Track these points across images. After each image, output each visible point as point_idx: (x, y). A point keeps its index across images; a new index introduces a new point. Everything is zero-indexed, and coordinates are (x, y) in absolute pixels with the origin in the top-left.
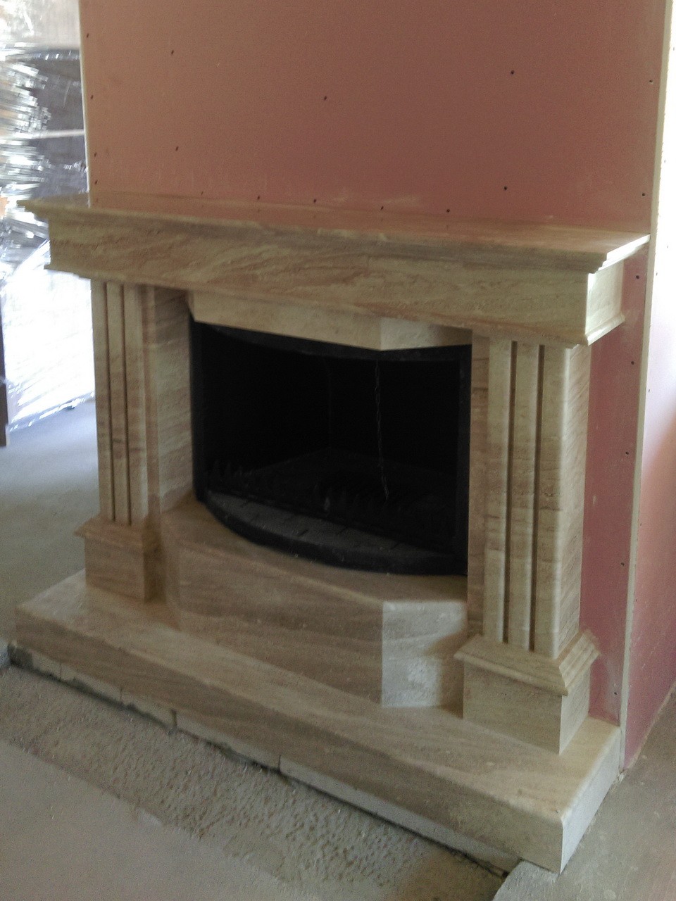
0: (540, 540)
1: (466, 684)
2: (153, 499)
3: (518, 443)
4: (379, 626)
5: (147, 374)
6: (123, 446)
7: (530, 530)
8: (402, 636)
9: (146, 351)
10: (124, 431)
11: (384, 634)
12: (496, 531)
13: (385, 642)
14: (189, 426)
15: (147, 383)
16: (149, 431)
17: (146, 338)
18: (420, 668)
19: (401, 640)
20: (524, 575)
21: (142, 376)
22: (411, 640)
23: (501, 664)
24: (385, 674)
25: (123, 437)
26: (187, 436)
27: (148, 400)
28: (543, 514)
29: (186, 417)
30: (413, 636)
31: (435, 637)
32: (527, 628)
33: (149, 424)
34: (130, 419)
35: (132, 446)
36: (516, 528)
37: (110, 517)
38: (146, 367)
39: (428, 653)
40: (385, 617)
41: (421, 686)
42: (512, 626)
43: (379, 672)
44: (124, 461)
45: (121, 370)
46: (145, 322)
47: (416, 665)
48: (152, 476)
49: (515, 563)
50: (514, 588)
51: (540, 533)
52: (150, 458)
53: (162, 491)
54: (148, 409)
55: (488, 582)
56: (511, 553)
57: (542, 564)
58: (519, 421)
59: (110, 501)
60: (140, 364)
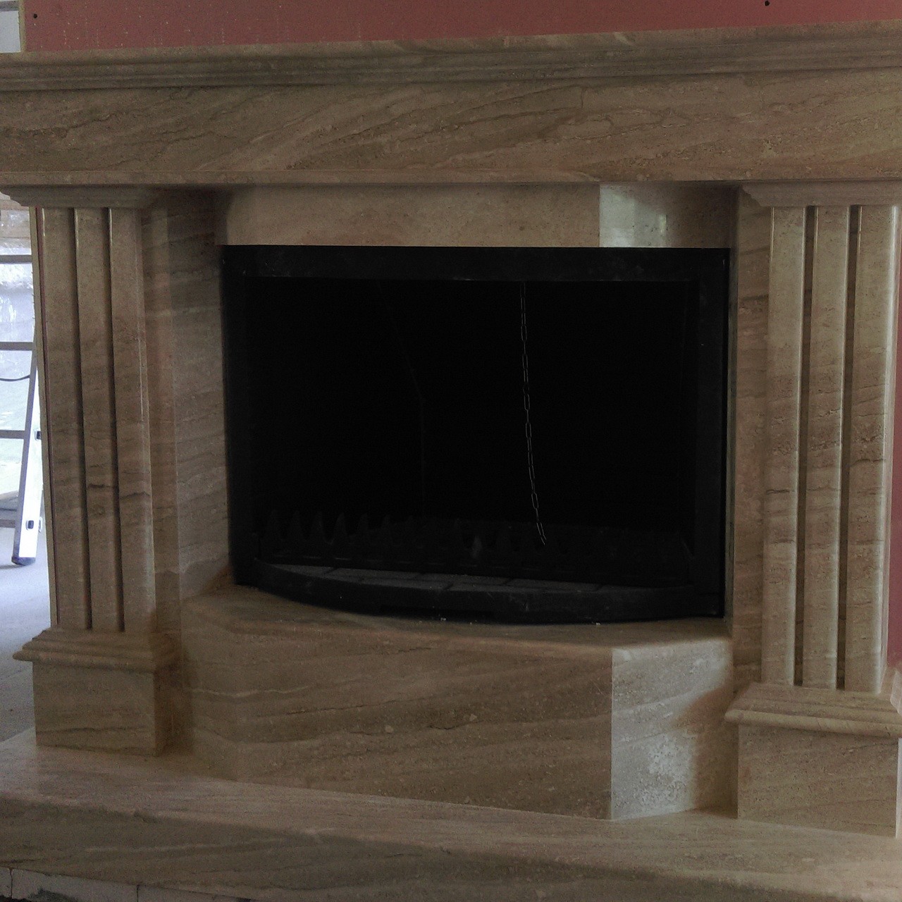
0: (853, 513)
1: (744, 759)
2: (166, 580)
3: (818, 369)
4: (606, 688)
5: (153, 362)
6: (109, 494)
7: (837, 501)
8: (640, 702)
9: (150, 324)
10: (109, 468)
11: (615, 699)
12: (784, 512)
13: (615, 713)
14: (223, 460)
15: (154, 378)
16: (156, 464)
17: (150, 301)
18: (666, 750)
19: (639, 708)
20: (828, 572)
21: (142, 367)
22: (653, 707)
23: (799, 713)
24: (616, 767)
25: (108, 479)
26: (220, 475)
27: (156, 407)
28: (857, 472)
29: (217, 442)
30: (656, 699)
31: (687, 698)
32: (833, 655)
33: (156, 450)
34: (121, 444)
35: (124, 489)
36: (816, 500)
37: (82, 623)
38: (152, 353)
39: (679, 724)
40: (616, 672)
41: (669, 779)
42: (809, 656)
43: (607, 764)
44: (110, 520)
45: (104, 360)
46: (148, 273)
47: (661, 747)
48: (164, 539)
49: (813, 556)
50: (813, 596)
51: (853, 501)
52: (158, 509)
53: (183, 565)
54: (156, 425)
55: (770, 595)
56: (807, 542)
57: (855, 549)
58: (818, 334)
59: (81, 595)
60: (141, 347)
